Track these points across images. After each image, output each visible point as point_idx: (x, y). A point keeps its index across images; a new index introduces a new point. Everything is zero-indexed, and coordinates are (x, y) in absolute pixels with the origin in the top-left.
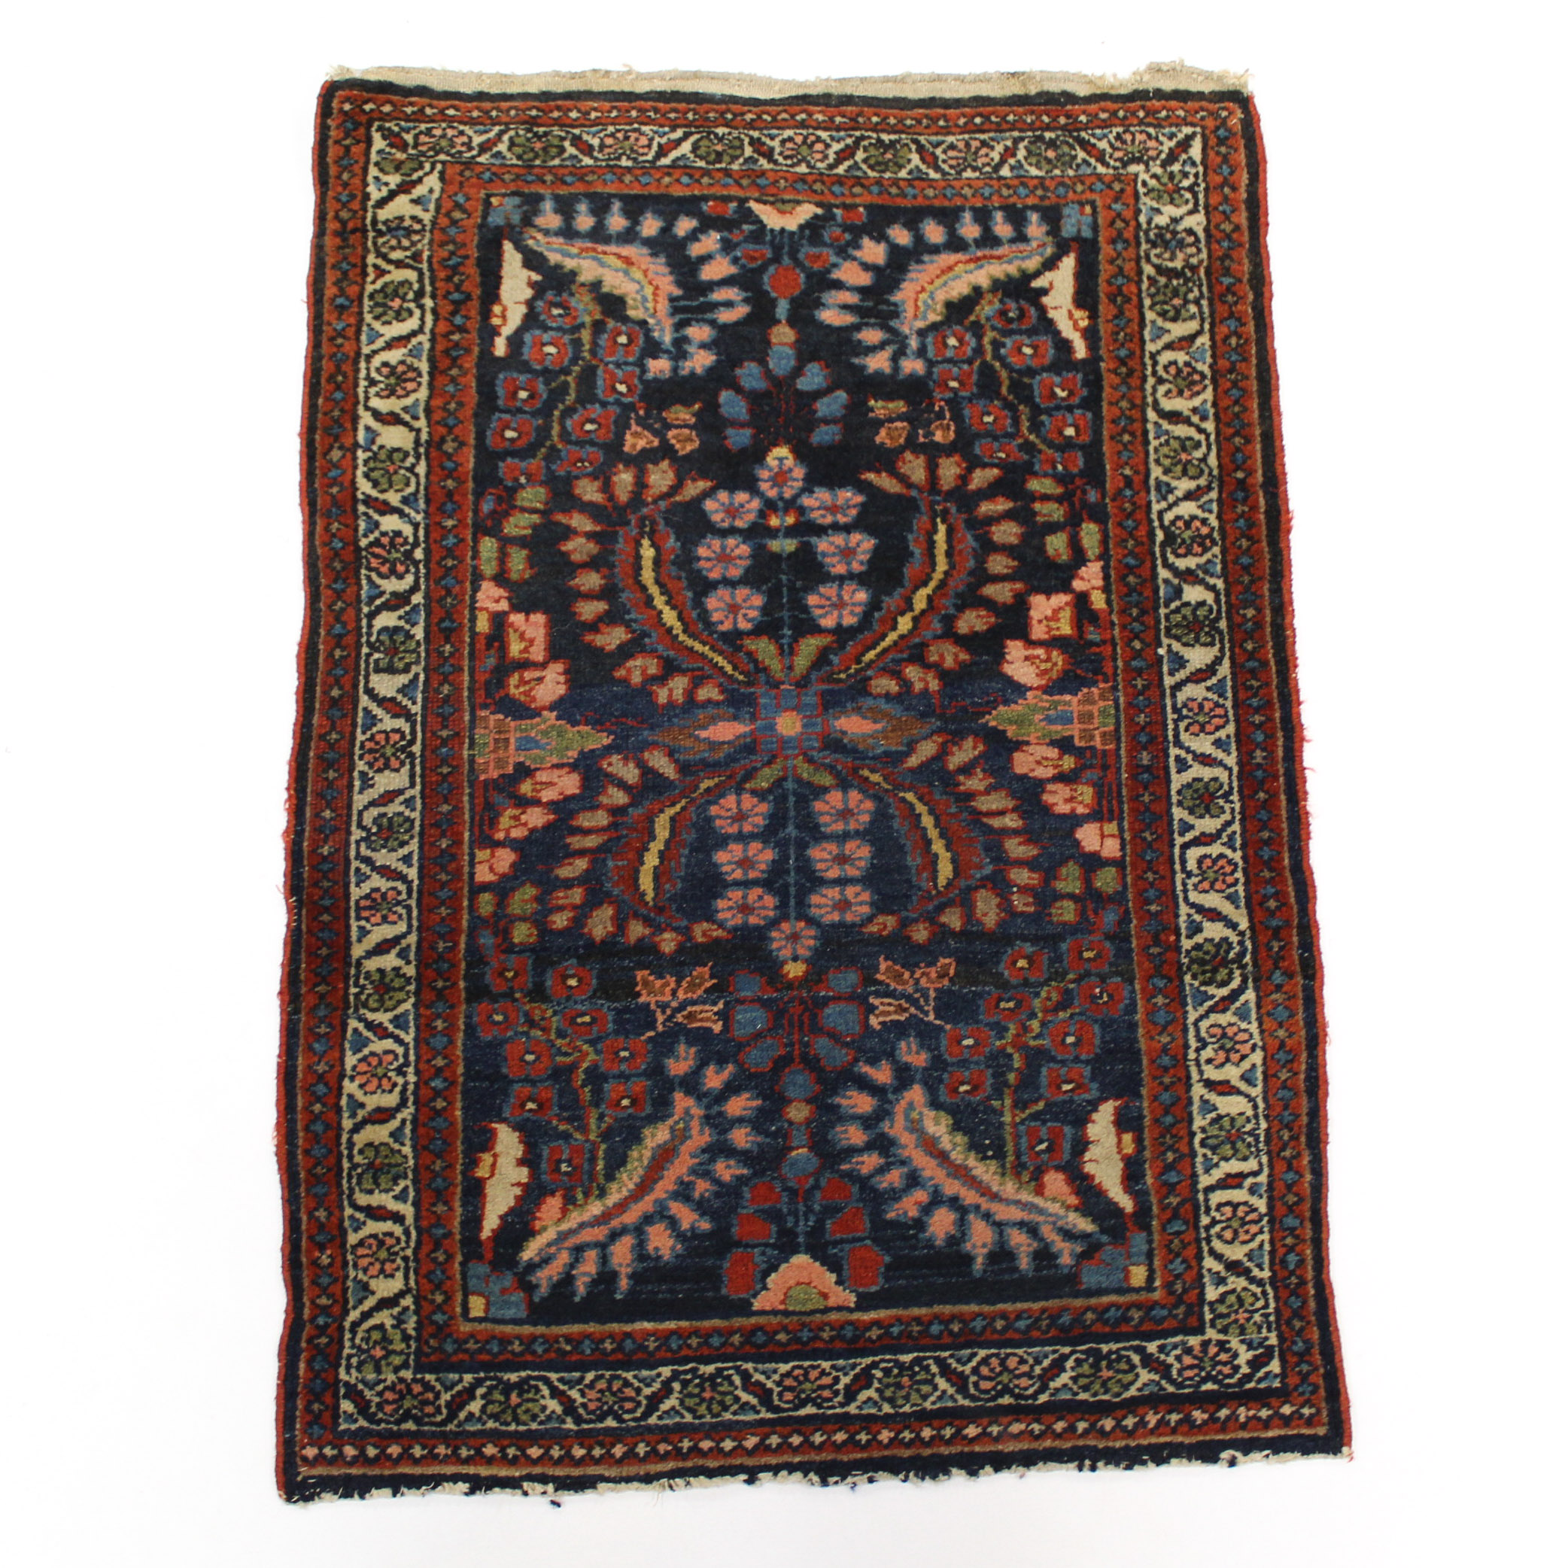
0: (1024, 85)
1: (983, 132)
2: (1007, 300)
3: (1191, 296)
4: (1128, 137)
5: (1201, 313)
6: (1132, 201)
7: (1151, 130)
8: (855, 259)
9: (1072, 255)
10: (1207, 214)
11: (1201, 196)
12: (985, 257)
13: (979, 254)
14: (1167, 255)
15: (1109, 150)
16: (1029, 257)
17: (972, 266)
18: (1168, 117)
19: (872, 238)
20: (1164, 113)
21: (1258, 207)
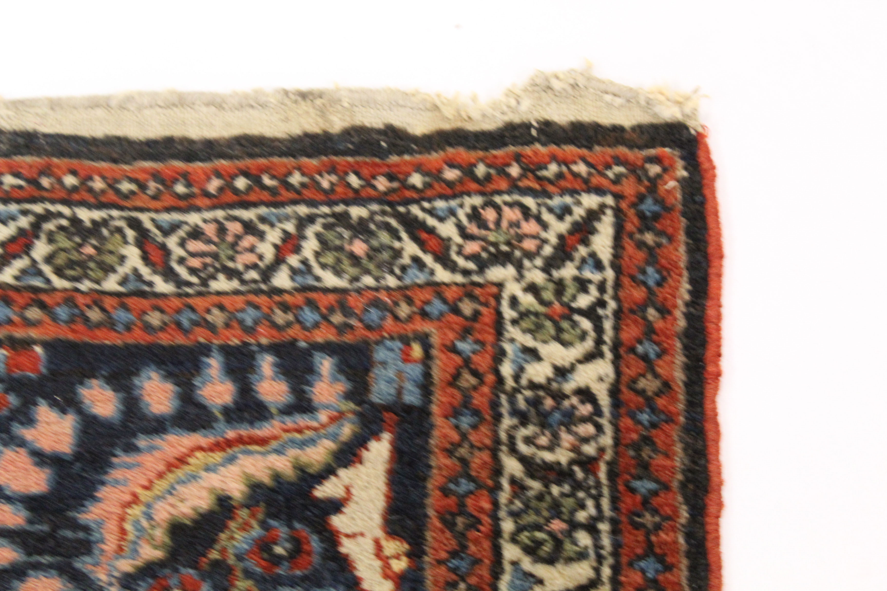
0: (322, 112)
1: (246, 205)
2: (273, 523)
3: (581, 516)
4: (490, 215)
5: (598, 547)
6: (490, 338)
7: (529, 202)
8: (22, 443)
9: (386, 437)
10: (616, 361)
11: (608, 325)
12: (241, 441)
13: (231, 434)
14: (543, 440)
15: (458, 239)
16: (312, 442)
17: (218, 457)
18: (560, 176)
19: (54, 404)
20: (553, 168)
21: (704, 344)
